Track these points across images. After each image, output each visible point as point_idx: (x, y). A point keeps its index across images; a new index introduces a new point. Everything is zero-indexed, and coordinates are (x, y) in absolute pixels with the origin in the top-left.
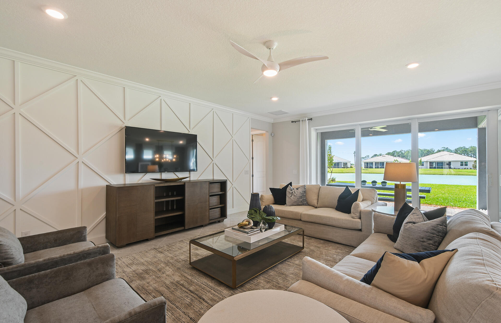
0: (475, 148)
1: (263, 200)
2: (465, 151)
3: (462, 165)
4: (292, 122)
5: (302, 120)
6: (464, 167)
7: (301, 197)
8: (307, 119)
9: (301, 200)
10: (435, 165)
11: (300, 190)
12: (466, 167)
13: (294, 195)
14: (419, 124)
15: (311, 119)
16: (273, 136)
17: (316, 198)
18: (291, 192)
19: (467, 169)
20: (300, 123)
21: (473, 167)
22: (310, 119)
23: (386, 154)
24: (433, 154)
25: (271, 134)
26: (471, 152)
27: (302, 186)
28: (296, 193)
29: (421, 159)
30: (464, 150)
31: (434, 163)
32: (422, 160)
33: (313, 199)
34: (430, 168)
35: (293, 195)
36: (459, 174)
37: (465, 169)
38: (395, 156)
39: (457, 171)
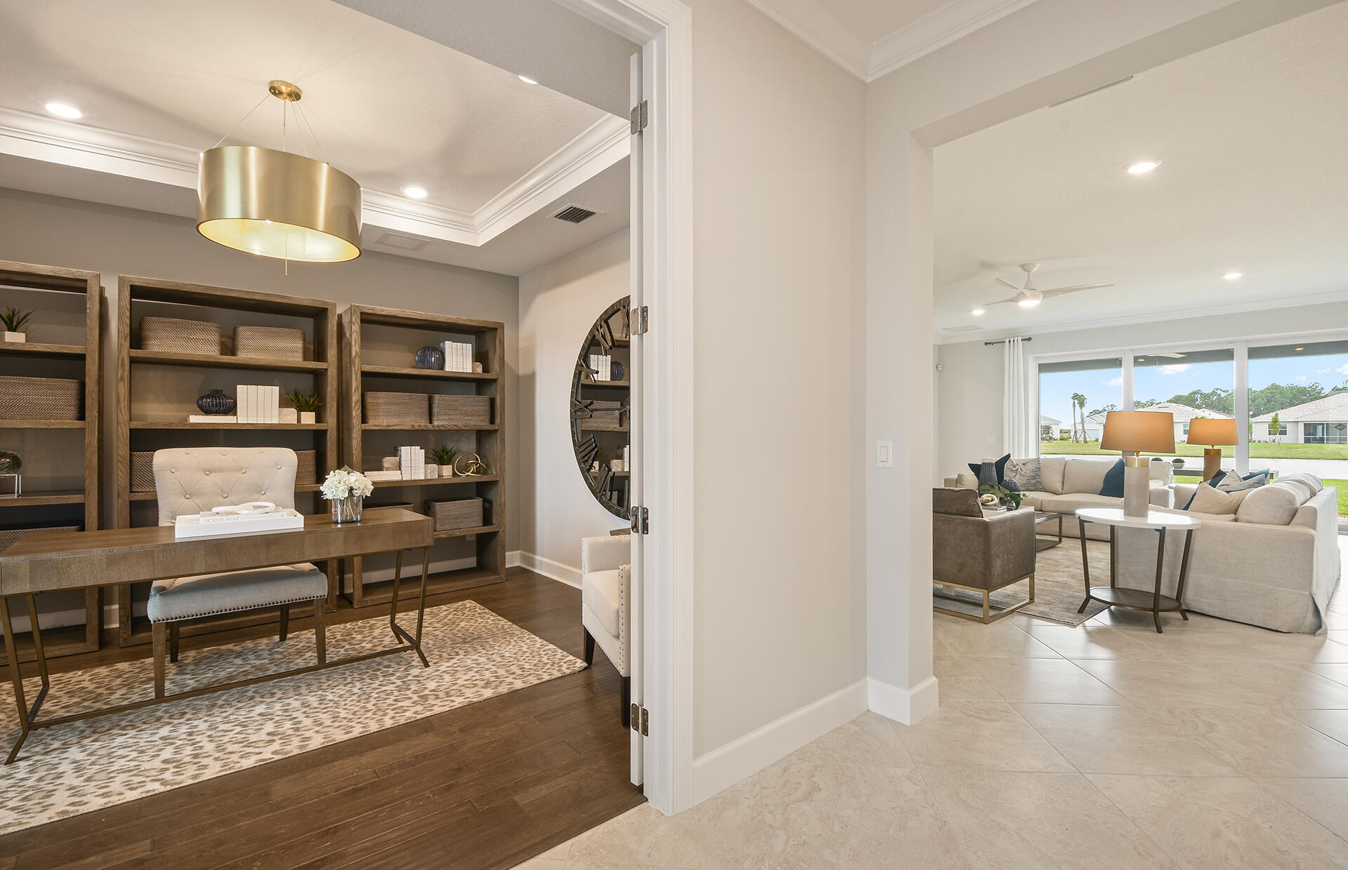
1: (964, 483)
4: (986, 344)
5: (1010, 341)
7: (1034, 478)
8: (1020, 339)
9: (1033, 482)
10: (1323, 432)
11: (1031, 466)
13: (1020, 474)
14: (1249, 351)
15: (1029, 339)
16: (939, 371)
17: (1060, 479)
18: (1015, 469)
20: (1004, 347)
22: (1026, 340)
23: (1170, 401)
24: (1316, 399)
25: (937, 367)
27: (1034, 460)
28: (1024, 470)
29: (1277, 415)
31: (1320, 428)
32: (1281, 418)
33: (1055, 481)
34: (1307, 441)
35: (1018, 474)
38: (1199, 407)
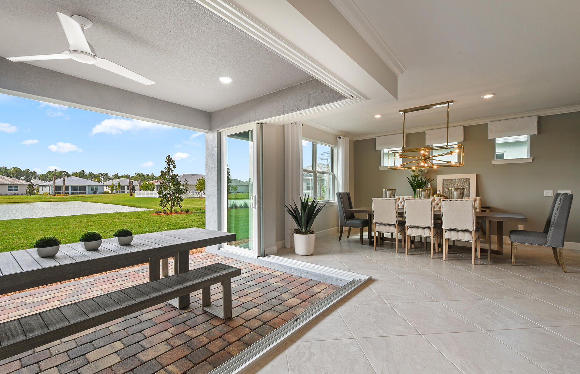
0: (19, 169)
2: (6, 172)
3: (9, 190)
6: (13, 192)
12: (16, 192)
19: (18, 195)
21: (27, 192)
26: (13, 174)
30: (4, 171)
36: (10, 202)
37: (15, 195)
39: (6, 198)
